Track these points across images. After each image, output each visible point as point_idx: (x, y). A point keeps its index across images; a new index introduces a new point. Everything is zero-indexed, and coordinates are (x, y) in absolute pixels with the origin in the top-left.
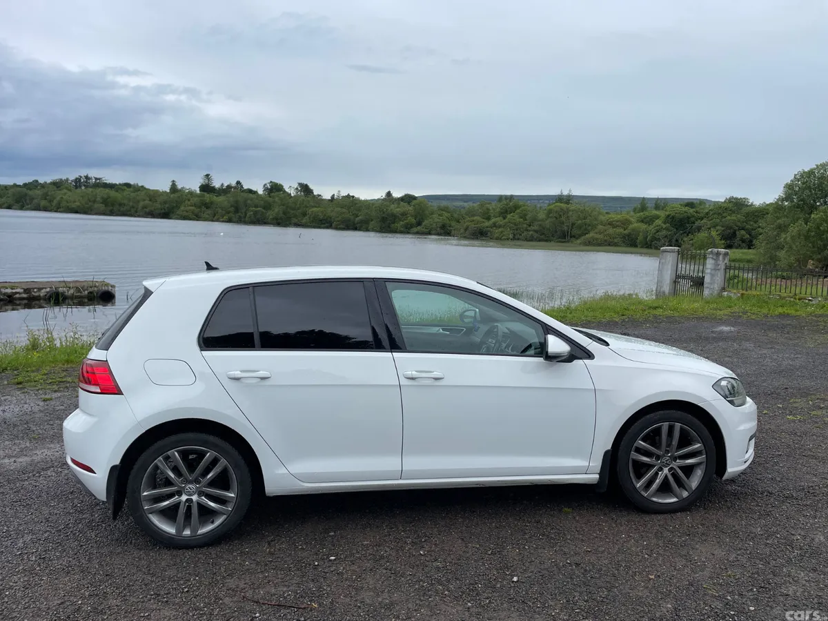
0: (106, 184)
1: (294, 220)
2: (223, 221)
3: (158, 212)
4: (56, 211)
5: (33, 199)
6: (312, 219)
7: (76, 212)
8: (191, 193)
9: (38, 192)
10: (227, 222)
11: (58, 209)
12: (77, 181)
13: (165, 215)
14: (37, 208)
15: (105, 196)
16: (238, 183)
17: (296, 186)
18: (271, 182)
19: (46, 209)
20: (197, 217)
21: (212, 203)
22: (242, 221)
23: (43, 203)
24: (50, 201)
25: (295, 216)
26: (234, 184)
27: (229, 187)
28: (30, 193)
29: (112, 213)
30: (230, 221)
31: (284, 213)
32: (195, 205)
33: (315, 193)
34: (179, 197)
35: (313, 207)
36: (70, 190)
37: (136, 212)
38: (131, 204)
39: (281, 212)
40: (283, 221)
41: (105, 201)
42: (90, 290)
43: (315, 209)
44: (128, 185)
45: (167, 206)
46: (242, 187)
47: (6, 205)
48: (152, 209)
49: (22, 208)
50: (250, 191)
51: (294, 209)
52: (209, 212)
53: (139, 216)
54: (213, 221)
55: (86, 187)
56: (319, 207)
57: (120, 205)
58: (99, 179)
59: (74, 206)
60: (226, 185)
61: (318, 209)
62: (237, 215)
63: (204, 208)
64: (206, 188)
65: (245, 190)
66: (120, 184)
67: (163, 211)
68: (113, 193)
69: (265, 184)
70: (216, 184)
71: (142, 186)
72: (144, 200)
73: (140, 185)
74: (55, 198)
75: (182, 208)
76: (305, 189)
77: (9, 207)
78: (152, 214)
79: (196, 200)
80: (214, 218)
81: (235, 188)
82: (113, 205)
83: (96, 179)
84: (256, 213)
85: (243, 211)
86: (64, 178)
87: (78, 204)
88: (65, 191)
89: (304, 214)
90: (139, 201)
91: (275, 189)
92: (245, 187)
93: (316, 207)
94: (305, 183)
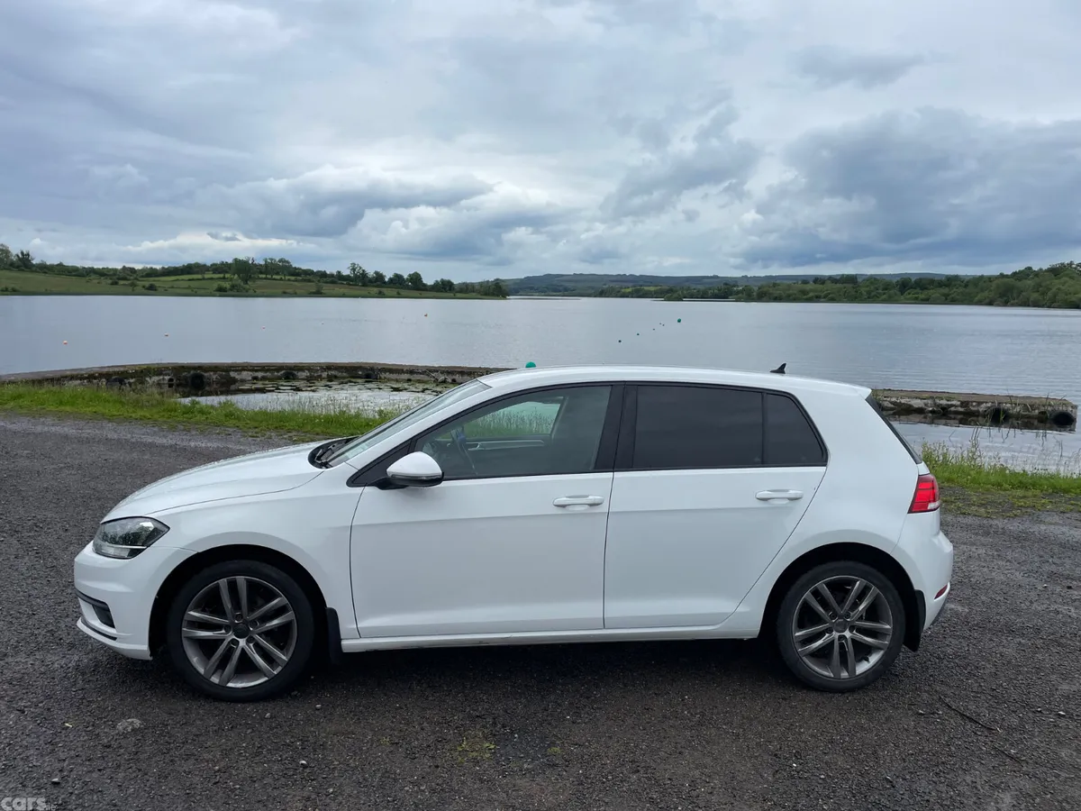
4: (1049, 307)
5: (1022, 291)
9: (1029, 282)
11: (1053, 303)
14: (1025, 304)
19: (1036, 305)
23: (1035, 296)
24: (1044, 294)
28: (1019, 284)
36: (1072, 278)
42: (1042, 409)
47: (987, 301)
49: (1006, 304)
74: (1051, 289)
77: (990, 303)
86: (1067, 262)
88: (1065, 279)
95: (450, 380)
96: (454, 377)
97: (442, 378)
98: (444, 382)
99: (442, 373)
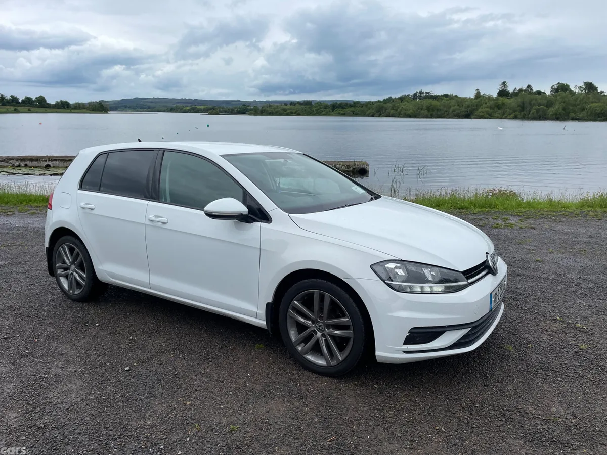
0: (432, 96)
1: (572, 115)
2: (510, 119)
3: (463, 113)
4: (398, 117)
5: (386, 109)
6: (589, 113)
7: (410, 116)
8: (489, 98)
9: (390, 105)
10: (513, 119)
11: (399, 115)
12: (415, 95)
13: (468, 116)
14: (388, 116)
15: (429, 105)
16: (529, 86)
17: (581, 84)
18: (559, 83)
19: (393, 116)
20: (490, 116)
21: (503, 104)
22: (525, 117)
23: (392, 112)
24: (396, 110)
25: (574, 112)
26: (525, 87)
27: (521, 90)
28: (385, 105)
29: (432, 117)
30: (515, 118)
31: (564, 109)
32: (490, 107)
33: (599, 90)
34: (479, 102)
35: (592, 102)
36: (408, 102)
37: (448, 115)
38: (445, 109)
39: (561, 109)
40: (562, 116)
41: (428, 109)
43: (594, 104)
44: (446, 96)
45: (469, 109)
46: (531, 89)
47: (371, 114)
48: (459, 111)
49: (380, 116)
50: (539, 93)
51: (575, 105)
52: (500, 111)
53: (449, 118)
54: (502, 118)
55: (420, 99)
56: (599, 102)
57: (438, 110)
58: (428, 93)
59: (409, 112)
60: (518, 89)
61: (597, 104)
62: (522, 113)
63: (496, 109)
64: (503, 93)
65: (535, 92)
66: (441, 95)
67: (466, 113)
68: (435, 102)
69: (554, 86)
70: (510, 89)
71: (456, 96)
72: (454, 106)
73: (454, 95)
74: (399, 108)
75: (480, 110)
76: (590, 87)
77: (373, 116)
78: (458, 116)
79: (492, 103)
80: (503, 116)
81: (525, 91)
82: (433, 110)
83: (427, 93)
84: (538, 111)
85: (528, 109)
86: (407, 94)
87: (411, 111)
88: (406, 102)
89: (583, 109)
90: (450, 107)
91: (562, 88)
92: (535, 90)
93: (595, 102)
94: (590, 82)
95: (23, 165)
96: (26, 163)
97: (17, 164)
98: (19, 166)
99: (17, 160)
